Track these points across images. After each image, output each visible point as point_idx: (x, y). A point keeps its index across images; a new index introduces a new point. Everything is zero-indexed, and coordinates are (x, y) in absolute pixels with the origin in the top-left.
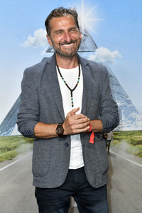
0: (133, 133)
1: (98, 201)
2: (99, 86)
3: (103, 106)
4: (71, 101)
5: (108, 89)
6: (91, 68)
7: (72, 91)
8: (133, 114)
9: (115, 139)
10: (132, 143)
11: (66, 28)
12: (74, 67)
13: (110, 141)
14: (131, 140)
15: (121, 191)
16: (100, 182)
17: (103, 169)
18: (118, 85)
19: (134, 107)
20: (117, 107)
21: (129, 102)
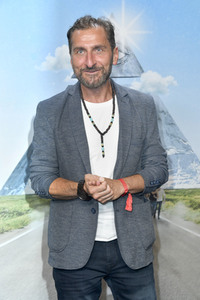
0: (193, 192)
1: (140, 287)
2: (142, 127)
3: (147, 154)
4: (101, 149)
5: (156, 131)
6: (130, 101)
7: (102, 135)
8: (194, 166)
9: (168, 200)
10: (191, 206)
11: (89, 46)
12: (106, 100)
13: (160, 203)
14: (191, 201)
15: (176, 273)
16: (142, 260)
17: (147, 243)
18: (172, 124)
19: (194, 155)
20: (165, 156)
21: (188, 148)
